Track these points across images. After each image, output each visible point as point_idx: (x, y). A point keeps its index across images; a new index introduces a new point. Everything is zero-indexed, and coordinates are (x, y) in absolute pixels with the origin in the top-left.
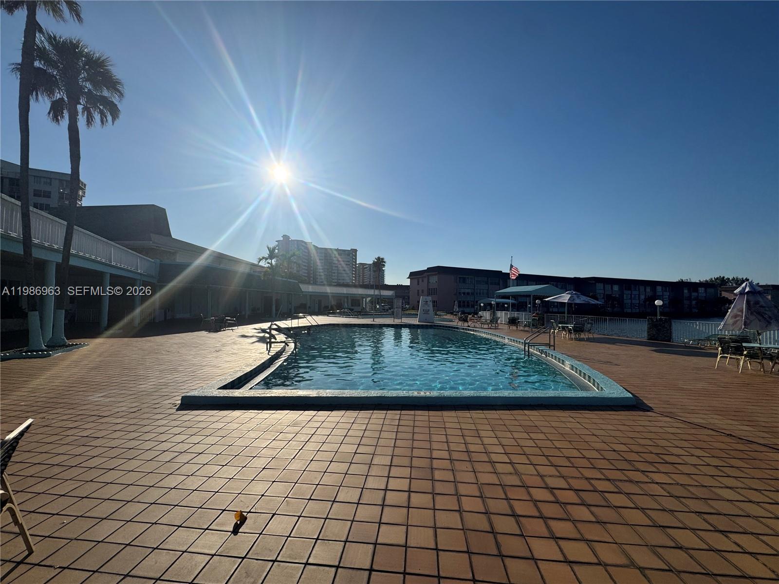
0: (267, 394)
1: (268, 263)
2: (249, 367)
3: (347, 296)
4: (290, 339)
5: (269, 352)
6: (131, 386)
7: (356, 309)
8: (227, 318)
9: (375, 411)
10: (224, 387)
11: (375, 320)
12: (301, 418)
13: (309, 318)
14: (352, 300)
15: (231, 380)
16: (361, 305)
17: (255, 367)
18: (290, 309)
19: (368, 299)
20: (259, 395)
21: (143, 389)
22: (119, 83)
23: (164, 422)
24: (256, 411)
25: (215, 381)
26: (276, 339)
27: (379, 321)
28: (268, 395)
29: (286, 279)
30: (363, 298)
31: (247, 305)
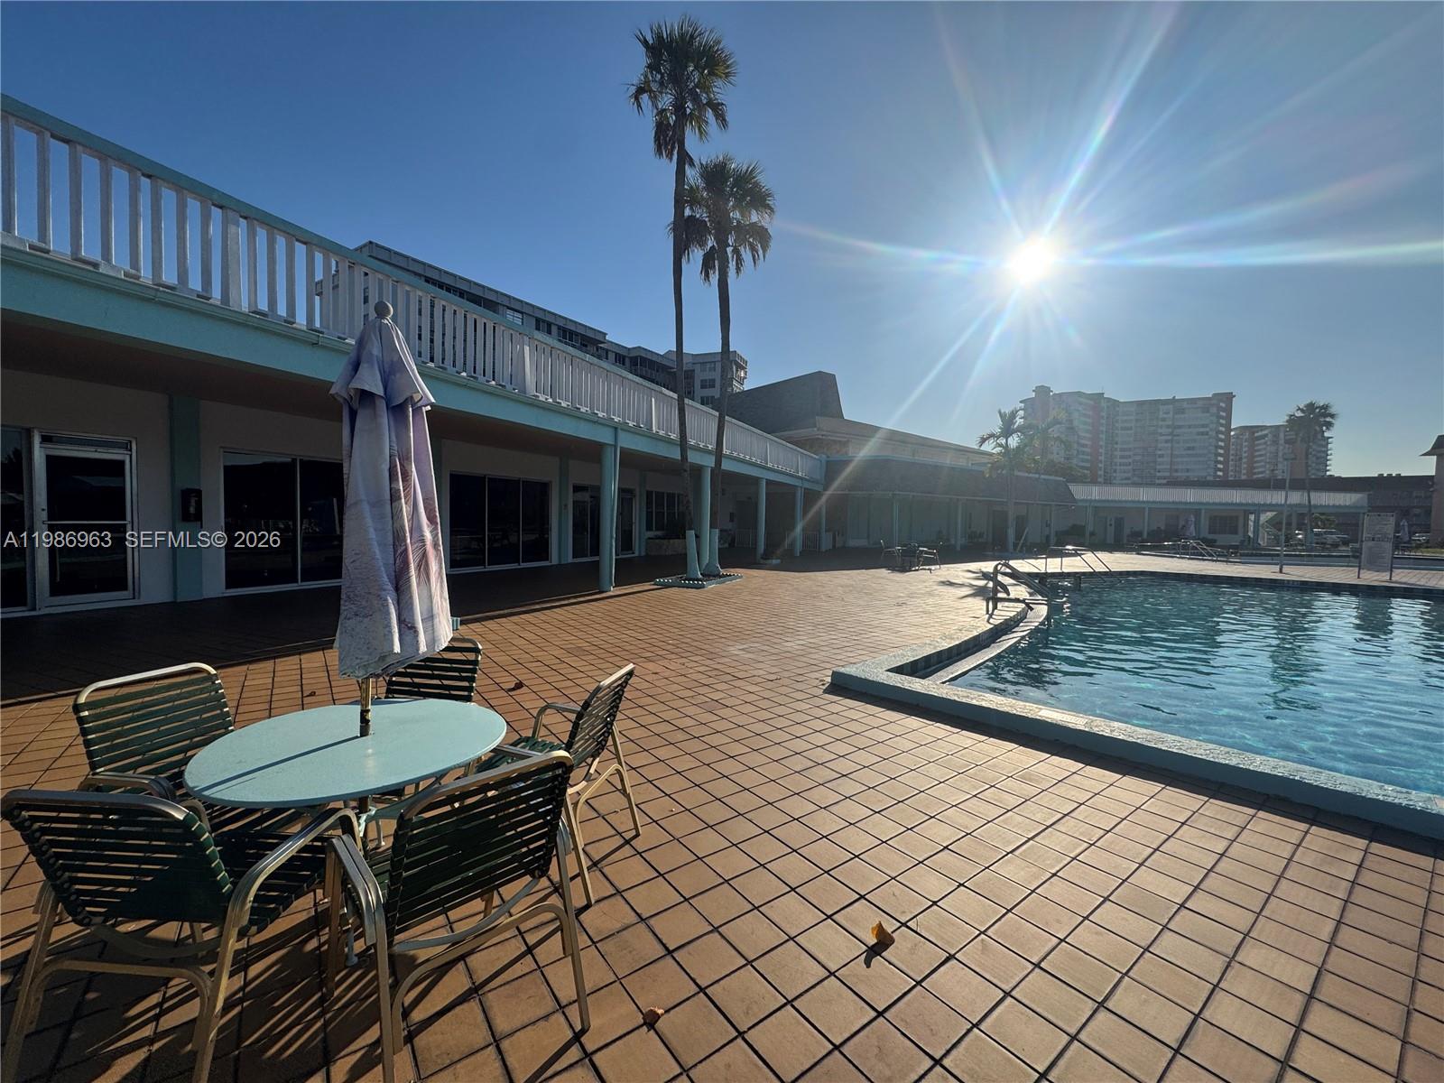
0: (972, 699)
1: (1000, 445)
2: (948, 640)
3: (1196, 510)
4: (1040, 598)
5: (991, 616)
6: (775, 640)
7: (1223, 539)
8: (921, 549)
9: (1261, 814)
10: (899, 670)
11: (1284, 570)
12: (1041, 768)
13: (1089, 556)
14: (1213, 519)
15: (912, 659)
16: (1241, 530)
17: (957, 643)
18: (1048, 537)
19: (1266, 517)
20: (956, 698)
21: (790, 649)
22: (769, 195)
23: (803, 706)
24: (948, 728)
25: (886, 656)
26: (1009, 594)
27: (1295, 573)
28: (974, 702)
29: (1037, 476)
30: (1247, 513)
31: (959, 526)
